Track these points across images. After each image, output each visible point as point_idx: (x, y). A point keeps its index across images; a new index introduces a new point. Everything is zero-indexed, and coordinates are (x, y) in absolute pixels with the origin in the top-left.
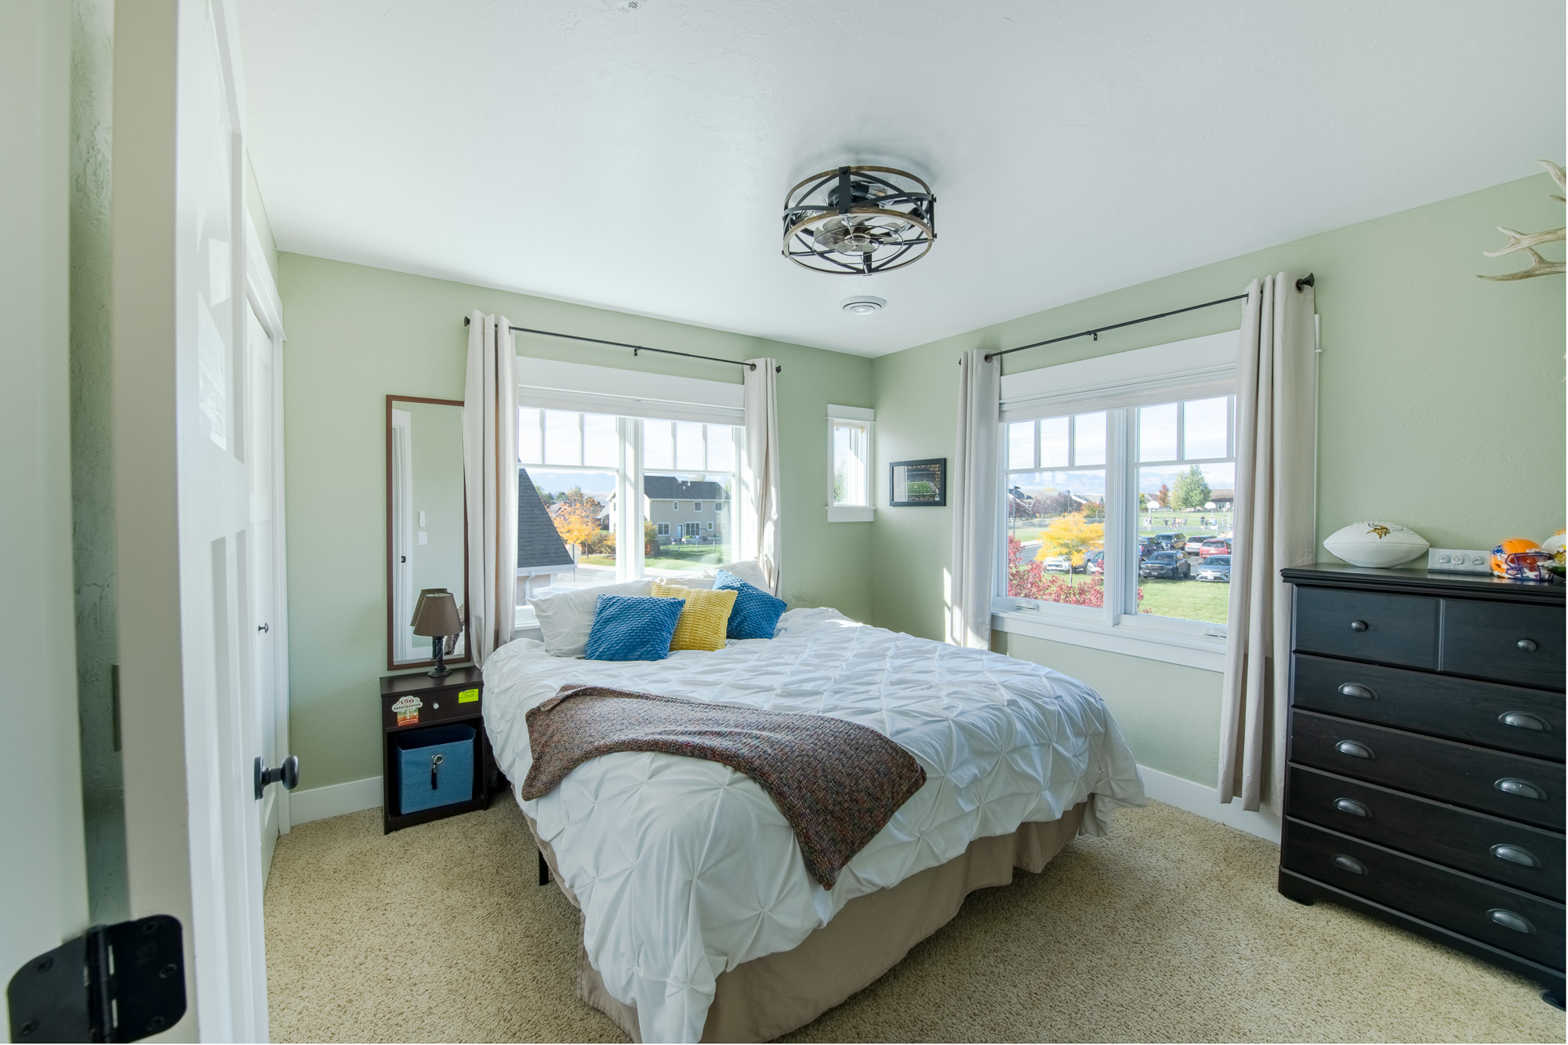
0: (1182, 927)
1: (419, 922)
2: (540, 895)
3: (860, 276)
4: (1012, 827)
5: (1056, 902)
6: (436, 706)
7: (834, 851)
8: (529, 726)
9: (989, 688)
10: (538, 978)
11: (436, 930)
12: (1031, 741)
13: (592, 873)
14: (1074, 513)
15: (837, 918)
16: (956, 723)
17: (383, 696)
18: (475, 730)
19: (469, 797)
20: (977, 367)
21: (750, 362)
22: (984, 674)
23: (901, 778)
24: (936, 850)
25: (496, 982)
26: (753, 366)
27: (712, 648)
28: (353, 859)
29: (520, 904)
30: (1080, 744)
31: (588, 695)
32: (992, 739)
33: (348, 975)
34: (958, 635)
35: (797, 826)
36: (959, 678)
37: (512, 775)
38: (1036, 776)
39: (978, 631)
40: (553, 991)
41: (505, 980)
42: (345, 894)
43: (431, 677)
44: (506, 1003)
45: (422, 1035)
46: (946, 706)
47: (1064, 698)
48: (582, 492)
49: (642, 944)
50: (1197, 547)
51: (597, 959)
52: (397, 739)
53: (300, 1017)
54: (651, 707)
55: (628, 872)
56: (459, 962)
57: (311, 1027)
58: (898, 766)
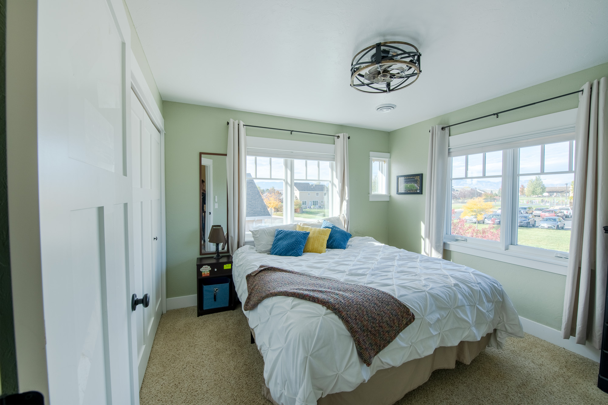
0: (544, 400)
1: (206, 354)
2: (251, 348)
3: (385, 94)
4: (456, 343)
5: (477, 378)
6: (216, 270)
7: (371, 349)
8: (247, 281)
9: (444, 277)
10: (248, 383)
11: (212, 358)
12: (466, 304)
13: (268, 346)
14: (478, 198)
15: (372, 379)
16: (429, 293)
17: (197, 265)
18: (230, 280)
19: (227, 305)
20: (438, 133)
21: (337, 135)
22: (442, 270)
23: (403, 317)
24: (419, 351)
25: (232, 383)
26: (338, 137)
27: (320, 252)
28: (186, 325)
29: (243, 351)
30: (490, 306)
31: (269, 270)
32: (446, 301)
33: (180, 372)
34: (427, 251)
35: (354, 337)
36: (429, 271)
37: (241, 299)
38: (469, 320)
39: (437, 249)
40: (253, 390)
41: (235, 382)
42: (182, 339)
43: (215, 258)
44: (235, 393)
45: (203, 401)
46: (424, 285)
47: (482, 284)
48: (275, 189)
49: (286, 381)
50: (539, 213)
51: (268, 383)
52: (202, 282)
53: (161, 387)
54: (294, 277)
55: (282, 348)
56: (219, 372)
57: (165, 392)
58: (401, 312)
